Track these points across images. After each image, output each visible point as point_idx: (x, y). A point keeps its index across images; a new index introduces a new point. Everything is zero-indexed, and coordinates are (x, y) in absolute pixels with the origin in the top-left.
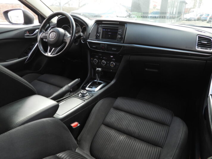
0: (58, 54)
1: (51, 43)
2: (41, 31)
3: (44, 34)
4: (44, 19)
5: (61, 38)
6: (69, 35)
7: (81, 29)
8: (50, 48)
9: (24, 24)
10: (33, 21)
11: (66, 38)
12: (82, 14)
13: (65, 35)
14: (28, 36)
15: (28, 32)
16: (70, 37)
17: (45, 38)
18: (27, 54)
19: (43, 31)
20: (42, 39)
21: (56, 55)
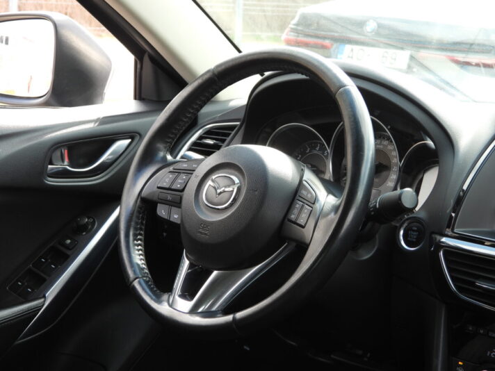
0: (239, 315)
1: (204, 236)
2: (148, 157)
3: (165, 178)
4: (181, 84)
5: (273, 213)
6: (326, 200)
7: (395, 153)
8: (191, 266)
9: (46, 104)
10: (103, 86)
11: (304, 216)
12: (371, 27)
13: (296, 194)
14: (64, 174)
15: (66, 153)
16: (336, 208)
17: (165, 202)
18: (41, 282)
19: (161, 154)
20: (147, 205)
21: (229, 318)
